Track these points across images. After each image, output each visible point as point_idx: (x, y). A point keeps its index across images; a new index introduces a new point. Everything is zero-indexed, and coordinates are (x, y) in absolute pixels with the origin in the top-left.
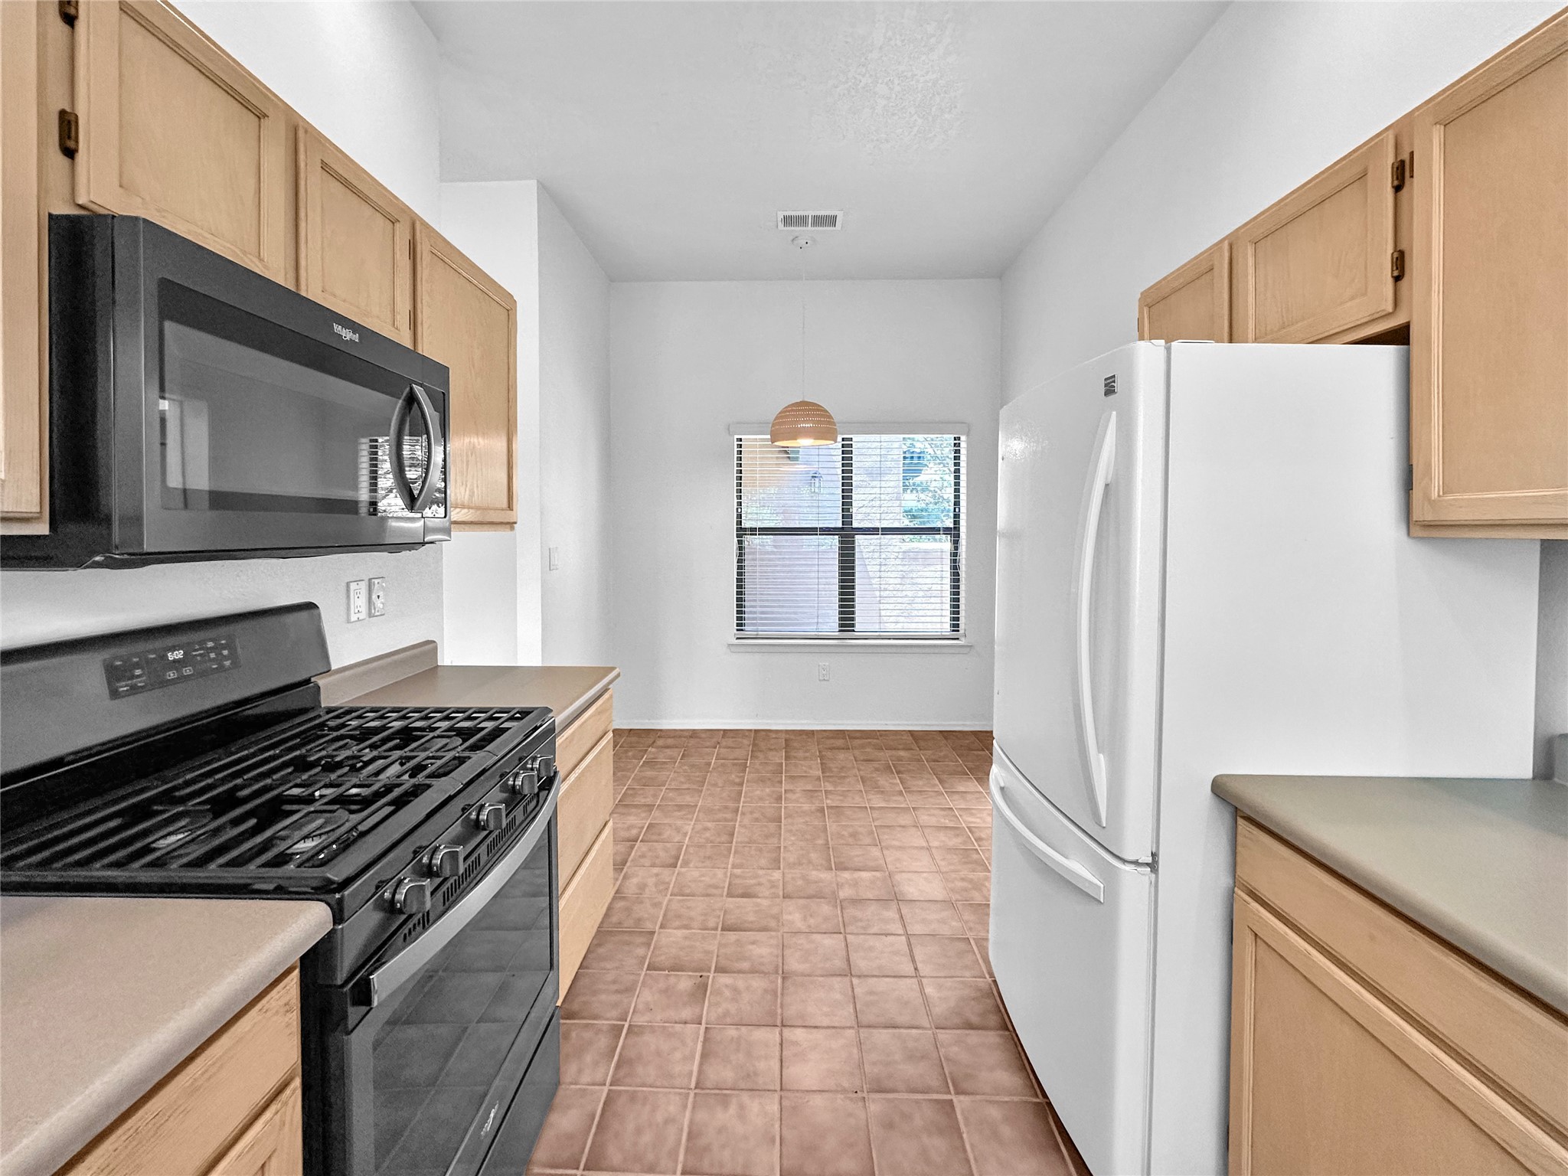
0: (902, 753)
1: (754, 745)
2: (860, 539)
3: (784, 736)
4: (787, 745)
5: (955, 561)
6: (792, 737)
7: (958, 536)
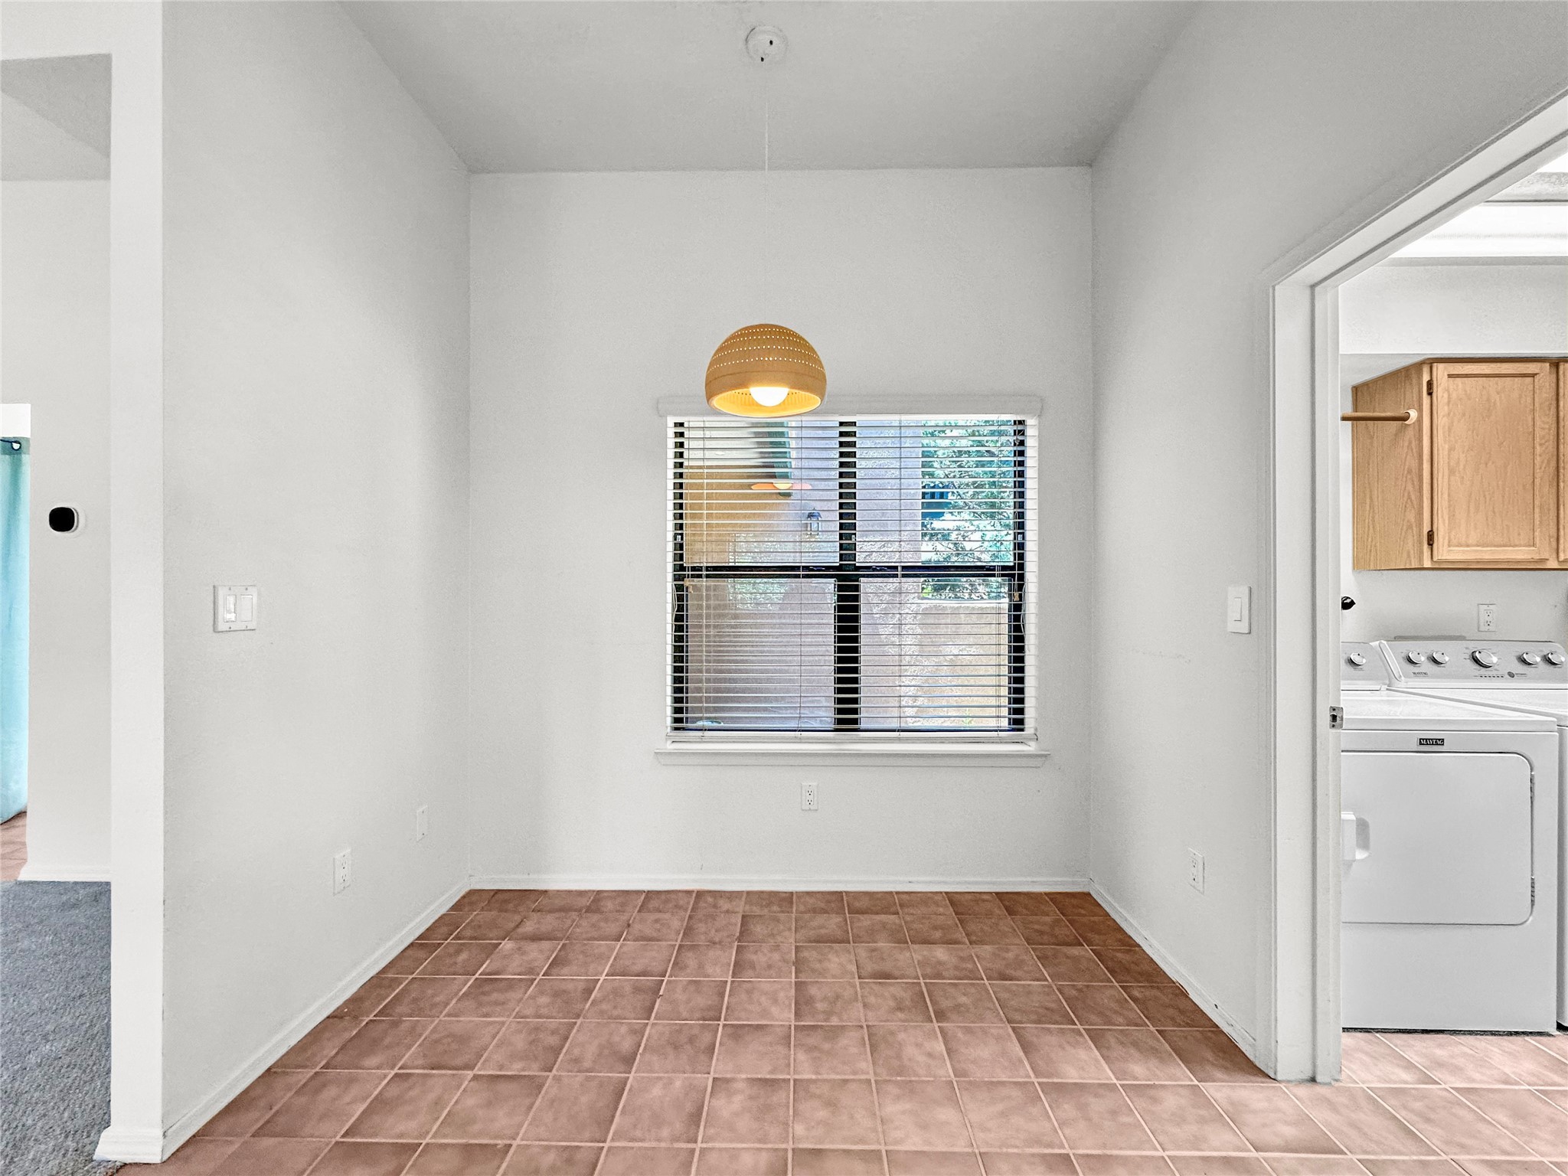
0: (940, 953)
1: (688, 931)
2: (867, 586)
3: (741, 907)
4: (744, 932)
5: (1017, 618)
6: (757, 910)
7: (1021, 577)
